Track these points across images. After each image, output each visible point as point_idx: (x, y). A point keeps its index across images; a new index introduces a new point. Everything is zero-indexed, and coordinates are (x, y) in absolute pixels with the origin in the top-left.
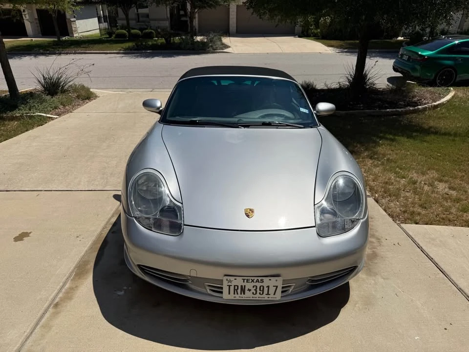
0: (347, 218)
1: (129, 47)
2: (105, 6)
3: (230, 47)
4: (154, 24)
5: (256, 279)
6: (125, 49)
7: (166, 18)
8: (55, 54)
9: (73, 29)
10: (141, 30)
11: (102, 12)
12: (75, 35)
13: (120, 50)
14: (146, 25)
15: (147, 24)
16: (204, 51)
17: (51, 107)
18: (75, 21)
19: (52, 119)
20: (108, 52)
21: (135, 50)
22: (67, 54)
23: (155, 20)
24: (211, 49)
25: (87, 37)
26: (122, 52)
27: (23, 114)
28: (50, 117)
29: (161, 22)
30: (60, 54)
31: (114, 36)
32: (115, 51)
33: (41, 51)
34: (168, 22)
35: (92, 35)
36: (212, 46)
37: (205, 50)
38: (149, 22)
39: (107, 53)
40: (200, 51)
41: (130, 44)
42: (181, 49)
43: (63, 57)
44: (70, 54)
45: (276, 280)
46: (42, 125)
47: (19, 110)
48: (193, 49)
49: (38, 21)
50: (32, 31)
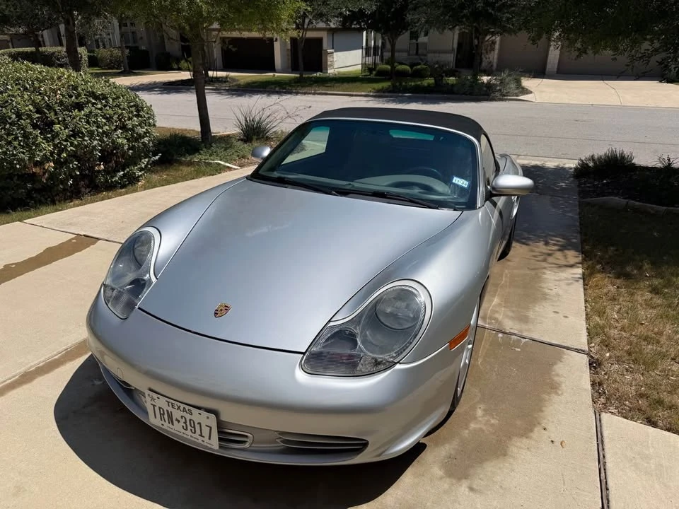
0: (371, 354)
1: (383, 88)
2: (379, 35)
3: (531, 92)
4: (431, 57)
5: (182, 406)
6: (378, 91)
7: (451, 48)
8: (290, 93)
9: (329, 63)
10: (412, 66)
11: (373, 42)
12: (329, 71)
13: (370, 91)
14: (421, 60)
15: (422, 57)
16: (486, 97)
17: (238, 156)
18: (332, 53)
19: (230, 169)
20: (354, 93)
21: (390, 92)
22: (305, 94)
23: (434, 52)
24: (497, 94)
25: (345, 74)
26: (371, 94)
27: (201, 160)
28: (228, 167)
29: (442, 55)
30: (297, 93)
31: (374, 72)
32: (363, 93)
33: (277, 89)
34: (452, 55)
35: (350, 72)
36: (500, 90)
37: (488, 95)
38: (425, 55)
39: (352, 95)
40: (482, 97)
41: (386, 85)
42: (453, 93)
43: (300, 97)
44: (310, 94)
45: (208, 418)
46: (213, 175)
47: (200, 154)
48: (471, 94)
49: (290, 53)
50: (282, 64)
